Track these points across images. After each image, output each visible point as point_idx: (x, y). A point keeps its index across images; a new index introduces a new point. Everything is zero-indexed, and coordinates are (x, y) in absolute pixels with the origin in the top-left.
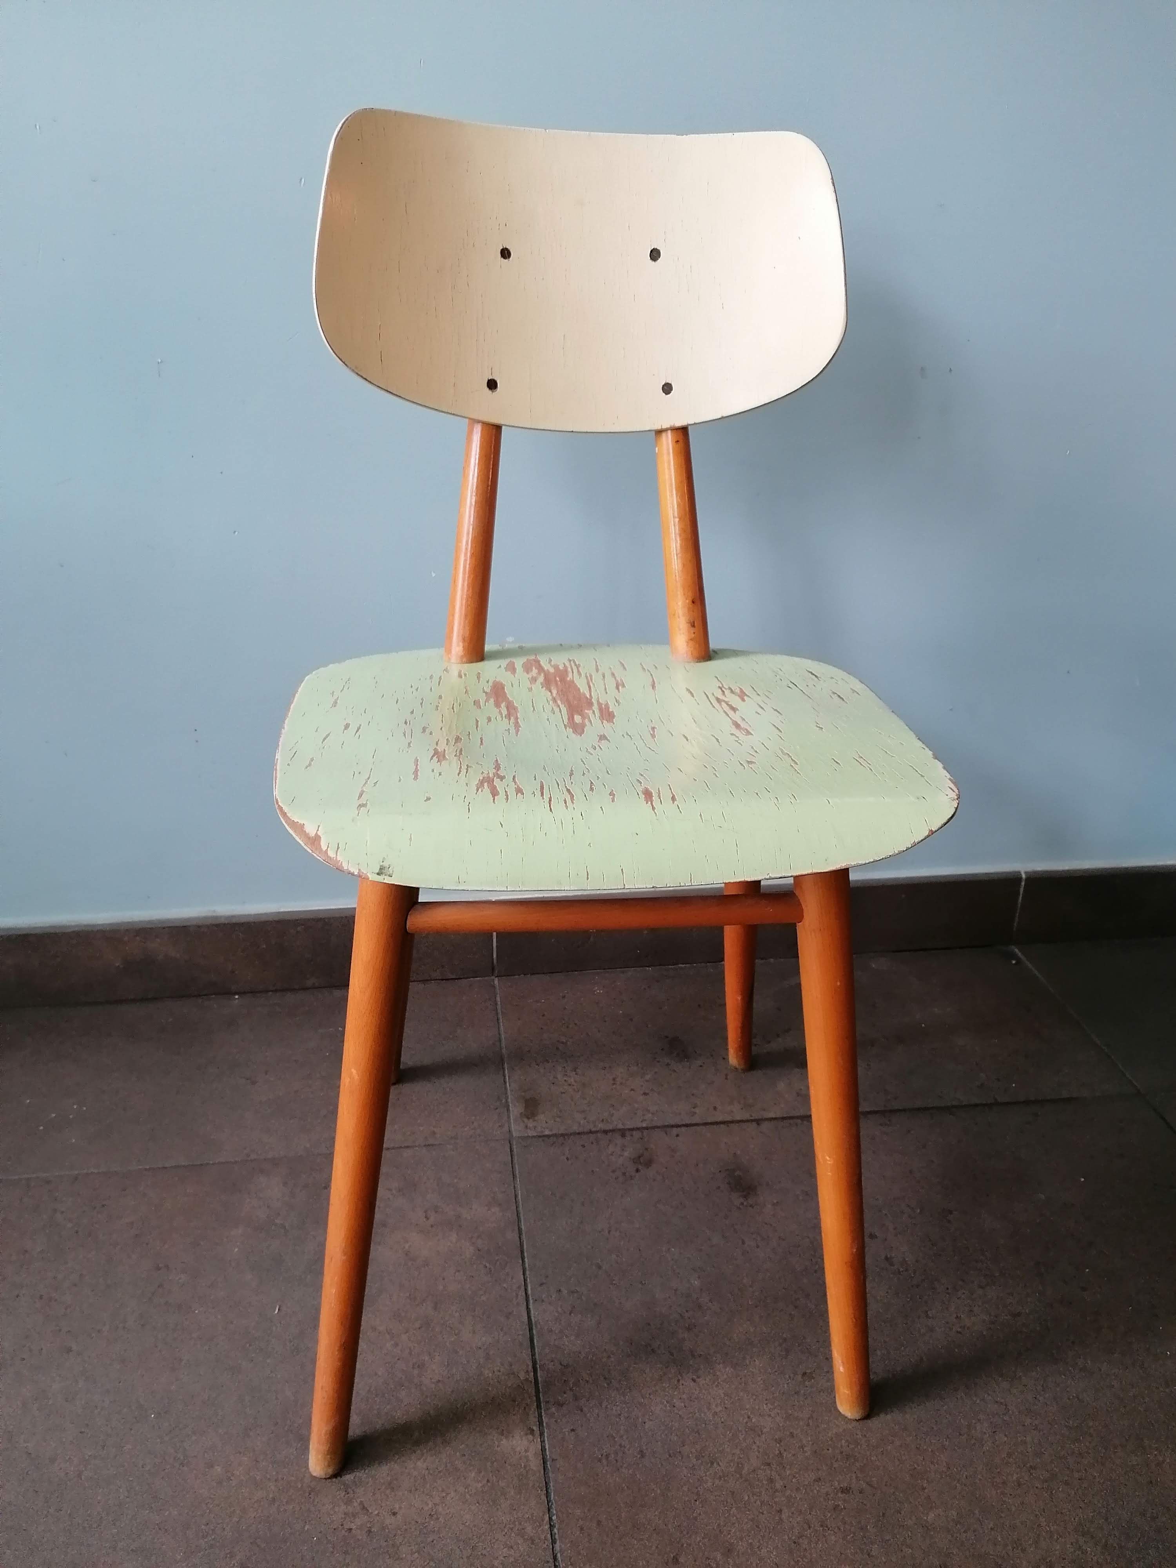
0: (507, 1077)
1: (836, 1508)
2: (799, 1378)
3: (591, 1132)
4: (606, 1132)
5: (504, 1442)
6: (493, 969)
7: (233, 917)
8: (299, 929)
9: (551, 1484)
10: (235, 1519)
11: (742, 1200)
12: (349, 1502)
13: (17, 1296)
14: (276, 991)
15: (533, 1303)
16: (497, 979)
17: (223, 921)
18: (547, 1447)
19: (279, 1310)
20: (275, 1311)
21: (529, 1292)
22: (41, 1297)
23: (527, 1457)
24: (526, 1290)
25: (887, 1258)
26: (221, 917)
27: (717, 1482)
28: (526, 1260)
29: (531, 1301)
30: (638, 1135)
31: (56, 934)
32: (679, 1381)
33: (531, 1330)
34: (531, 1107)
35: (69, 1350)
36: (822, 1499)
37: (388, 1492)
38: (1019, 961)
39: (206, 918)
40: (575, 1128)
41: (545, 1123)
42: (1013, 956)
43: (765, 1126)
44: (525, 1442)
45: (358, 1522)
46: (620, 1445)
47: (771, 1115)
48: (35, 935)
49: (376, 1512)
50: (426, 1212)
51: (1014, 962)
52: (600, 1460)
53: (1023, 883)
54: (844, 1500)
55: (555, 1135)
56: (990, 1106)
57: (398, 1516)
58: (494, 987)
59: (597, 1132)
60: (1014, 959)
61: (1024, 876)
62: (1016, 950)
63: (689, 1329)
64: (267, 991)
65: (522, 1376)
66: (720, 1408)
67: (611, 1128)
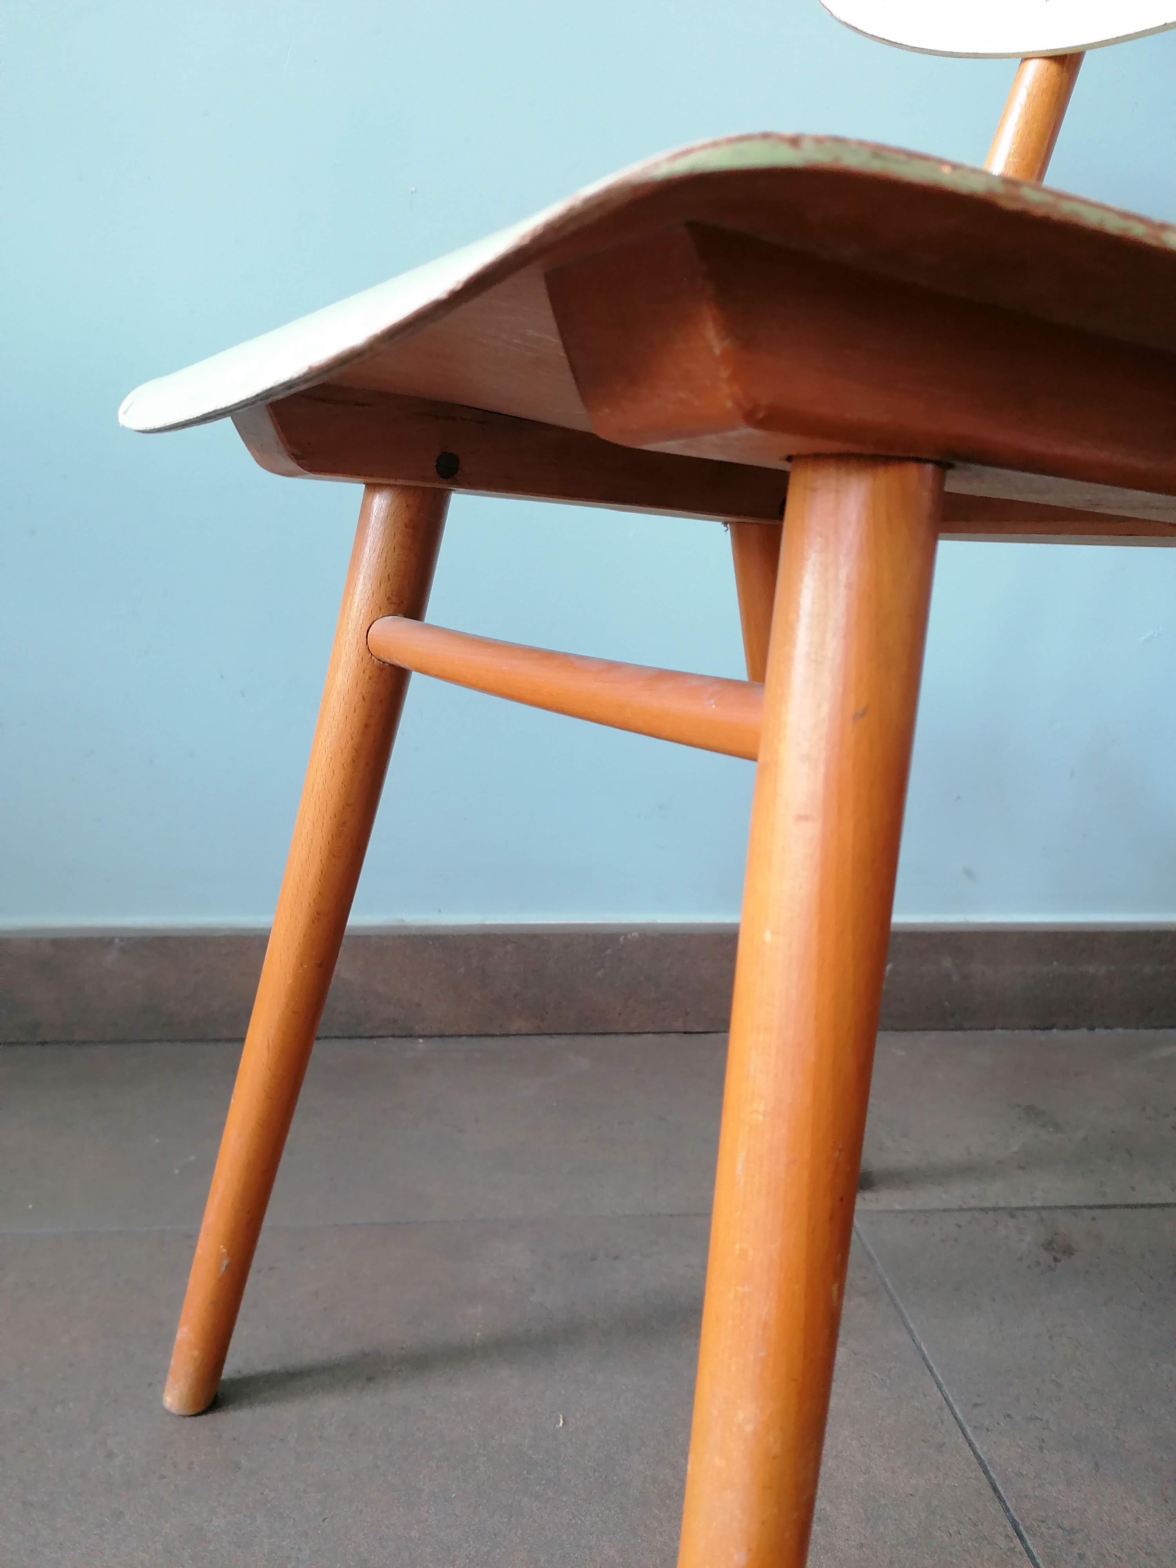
4: (984, 1210)
7: (427, 927)
8: (509, 948)
13: (150, 1384)
14: (471, 1036)
17: (414, 932)
19: (564, 1422)
20: (559, 1423)
21: (960, 1416)
24: (953, 1412)
26: (410, 927)
28: (935, 1370)
29: (969, 1430)
33: (986, 1472)
35: (237, 1467)
39: (390, 927)
40: (937, 1204)
41: (889, 1195)
55: (911, 1211)
64: (460, 1036)
67: (991, 1206)
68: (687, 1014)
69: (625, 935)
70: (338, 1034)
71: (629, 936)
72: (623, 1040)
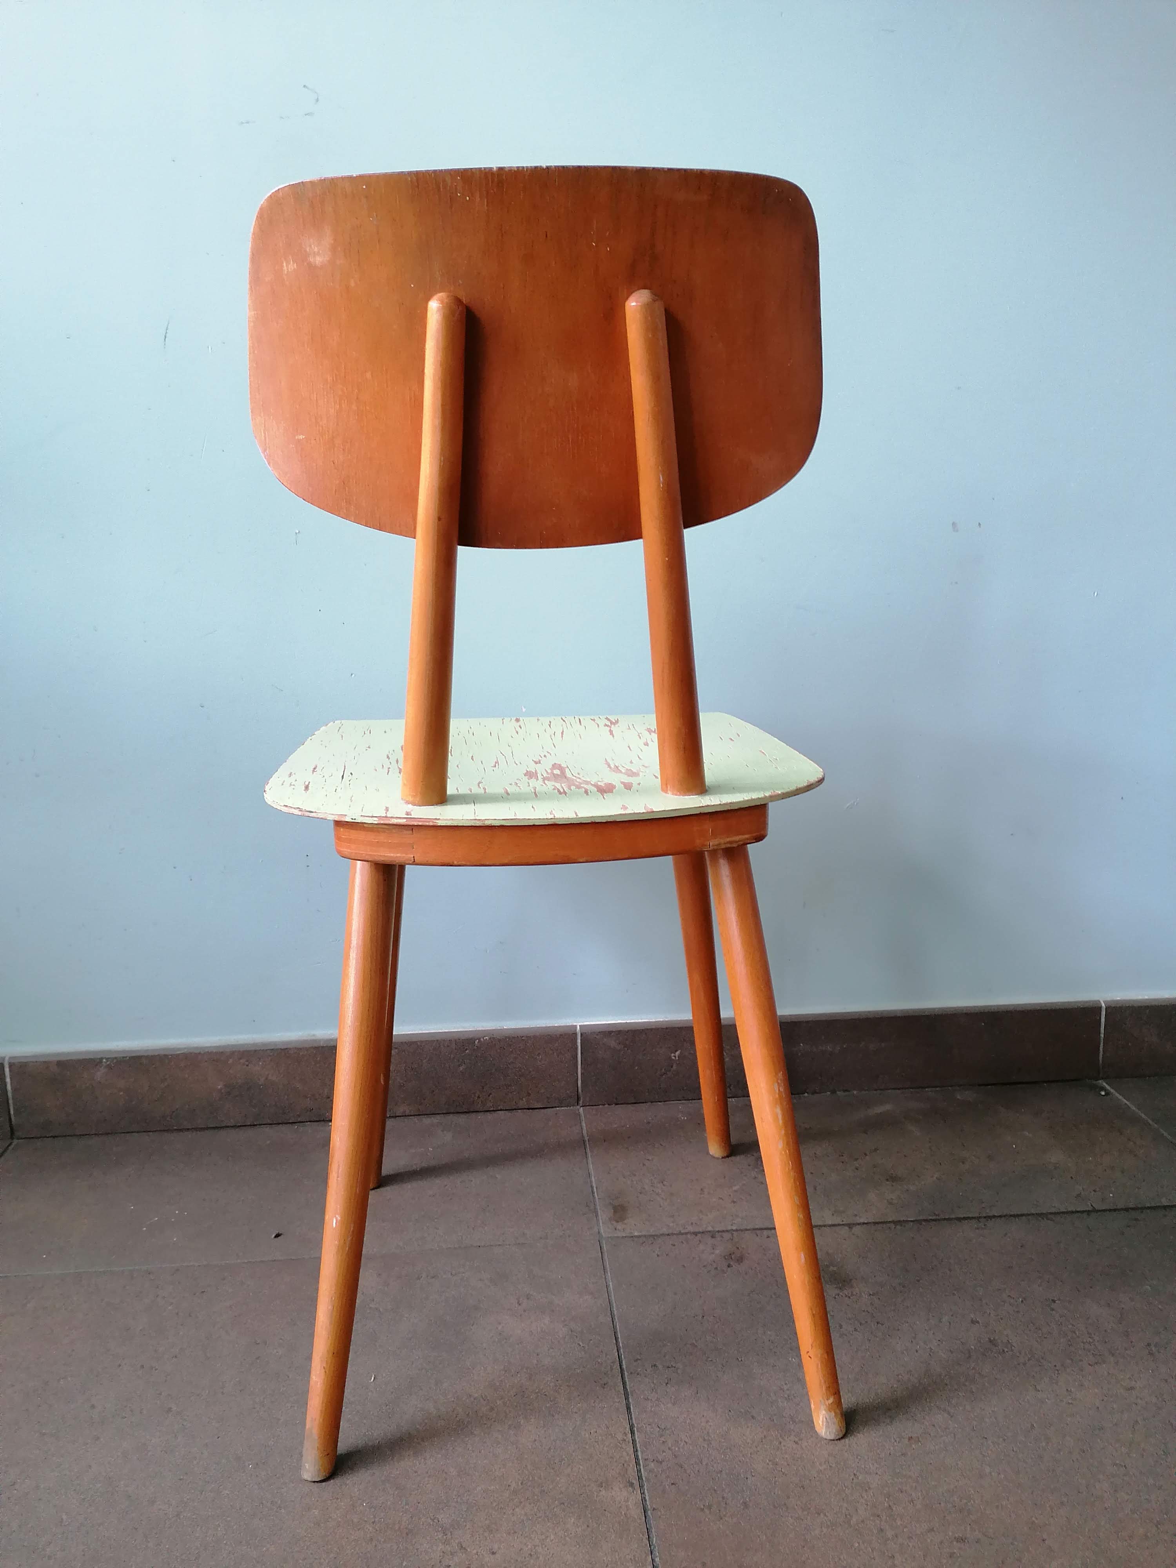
0: (595, 1188)
1: (951, 1555)
2: (906, 1441)
3: (680, 1233)
4: (696, 1234)
5: (603, 1492)
6: (578, 1099)
9: (653, 1530)
10: (332, 1555)
11: (837, 1291)
12: (446, 1542)
13: (120, 1366)
15: (627, 1375)
16: (582, 1108)
18: (647, 1498)
19: (374, 1378)
20: (370, 1380)
21: (624, 1367)
22: (142, 1367)
23: (627, 1506)
24: (621, 1364)
25: (990, 1341)
26: (320, 1041)
27: (825, 1530)
28: (619, 1340)
29: (626, 1373)
30: (727, 1236)
31: (166, 1056)
32: (780, 1443)
33: (627, 1398)
34: (619, 1212)
35: (170, 1410)
36: (936, 1547)
37: (486, 1534)
38: (1108, 1093)
39: (305, 1041)
40: (665, 1230)
41: (634, 1225)
42: (1103, 1089)
43: (856, 1229)
44: (625, 1493)
45: (456, 1559)
46: (723, 1498)
47: (862, 1221)
48: (147, 1057)
49: (475, 1551)
50: (518, 1299)
51: (1103, 1093)
52: (702, 1510)
53: (1103, 1013)
54: (960, 1549)
55: (645, 1236)
56: (1088, 1212)
57: (497, 1556)
58: (579, 1115)
59: (686, 1234)
60: (1102, 1090)
61: (1103, 1005)
62: (1104, 1084)
63: (788, 1399)
65: (620, 1436)
66: (824, 1466)
67: (701, 1230)
68: (529, 1094)
69: (479, 1039)
70: (269, 1122)
71: (482, 1040)
72: (480, 1116)
